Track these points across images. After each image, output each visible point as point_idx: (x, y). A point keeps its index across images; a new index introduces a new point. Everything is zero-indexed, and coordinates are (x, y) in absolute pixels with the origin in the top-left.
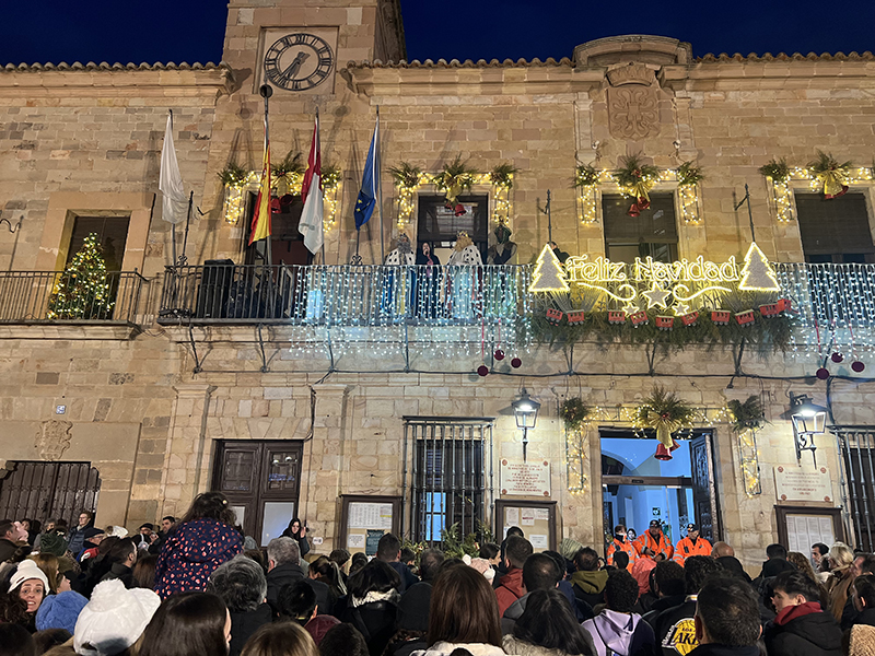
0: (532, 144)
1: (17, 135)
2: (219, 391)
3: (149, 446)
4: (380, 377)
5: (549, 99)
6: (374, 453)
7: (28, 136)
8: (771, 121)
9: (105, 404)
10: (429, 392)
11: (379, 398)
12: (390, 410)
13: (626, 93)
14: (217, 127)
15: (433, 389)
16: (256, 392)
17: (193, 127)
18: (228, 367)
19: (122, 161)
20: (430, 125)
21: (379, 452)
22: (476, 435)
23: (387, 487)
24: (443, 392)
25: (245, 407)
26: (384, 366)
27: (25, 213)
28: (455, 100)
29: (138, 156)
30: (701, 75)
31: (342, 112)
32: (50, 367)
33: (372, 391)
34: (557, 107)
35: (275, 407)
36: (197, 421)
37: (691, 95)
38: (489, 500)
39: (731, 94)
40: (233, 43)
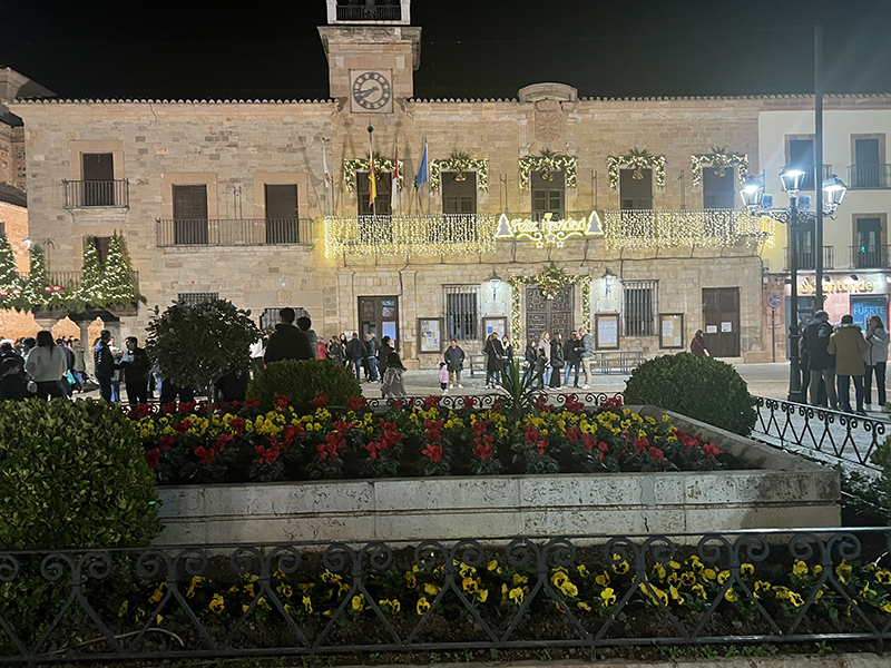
0: (497, 144)
1: (226, 139)
2: (357, 274)
3: (328, 300)
4: (430, 266)
5: (506, 118)
6: (429, 300)
7: (233, 139)
8: (613, 131)
9: (304, 281)
10: (452, 272)
11: (430, 276)
12: (435, 281)
13: (544, 115)
14: (334, 133)
15: (454, 271)
16: (374, 275)
17: (321, 133)
18: (359, 263)
19: (287, 154)
20: (445, 132)
21: (432, 300)
22: (474, 291)
23: (436, 314)
24: (459, 273)
25: (370, 281)
26: (431, 261)
27: (241, 184)
28: (458, 118)
29: (295, 151)
30: (581, 108)
31: (399, 124)
32: (274, 265)
33: (426, 273)
34: (510, 122)
35: (383, 281)
36: (349, 288)
37: (576, 116)
38: (479, 318)
39: (596, 116)
40: (334, 80)
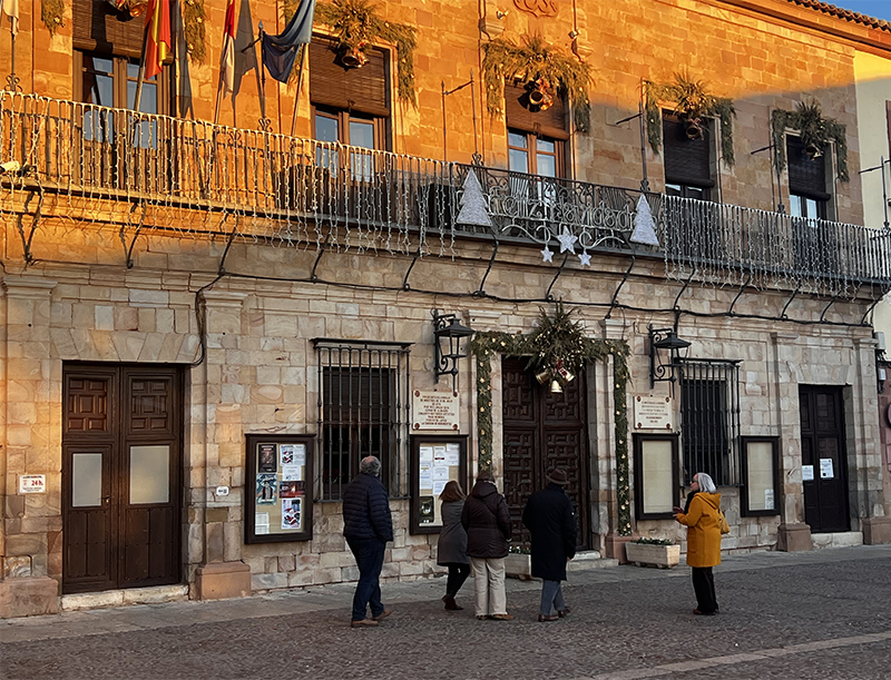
2: (67, 289)
4: (281, 285)
6: (277, 383)
8: (649, 25)
10: (337, 309)
11: (280, 313)
15: (340, 305)
16: (118, 295)
21: (284, 382)
23: (294, 423)
24: (353, 310)
25: (104, 317)
26: (283, 273)
33: (271, 304)
35: (146, 319)
36: (40, 332)
